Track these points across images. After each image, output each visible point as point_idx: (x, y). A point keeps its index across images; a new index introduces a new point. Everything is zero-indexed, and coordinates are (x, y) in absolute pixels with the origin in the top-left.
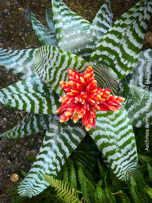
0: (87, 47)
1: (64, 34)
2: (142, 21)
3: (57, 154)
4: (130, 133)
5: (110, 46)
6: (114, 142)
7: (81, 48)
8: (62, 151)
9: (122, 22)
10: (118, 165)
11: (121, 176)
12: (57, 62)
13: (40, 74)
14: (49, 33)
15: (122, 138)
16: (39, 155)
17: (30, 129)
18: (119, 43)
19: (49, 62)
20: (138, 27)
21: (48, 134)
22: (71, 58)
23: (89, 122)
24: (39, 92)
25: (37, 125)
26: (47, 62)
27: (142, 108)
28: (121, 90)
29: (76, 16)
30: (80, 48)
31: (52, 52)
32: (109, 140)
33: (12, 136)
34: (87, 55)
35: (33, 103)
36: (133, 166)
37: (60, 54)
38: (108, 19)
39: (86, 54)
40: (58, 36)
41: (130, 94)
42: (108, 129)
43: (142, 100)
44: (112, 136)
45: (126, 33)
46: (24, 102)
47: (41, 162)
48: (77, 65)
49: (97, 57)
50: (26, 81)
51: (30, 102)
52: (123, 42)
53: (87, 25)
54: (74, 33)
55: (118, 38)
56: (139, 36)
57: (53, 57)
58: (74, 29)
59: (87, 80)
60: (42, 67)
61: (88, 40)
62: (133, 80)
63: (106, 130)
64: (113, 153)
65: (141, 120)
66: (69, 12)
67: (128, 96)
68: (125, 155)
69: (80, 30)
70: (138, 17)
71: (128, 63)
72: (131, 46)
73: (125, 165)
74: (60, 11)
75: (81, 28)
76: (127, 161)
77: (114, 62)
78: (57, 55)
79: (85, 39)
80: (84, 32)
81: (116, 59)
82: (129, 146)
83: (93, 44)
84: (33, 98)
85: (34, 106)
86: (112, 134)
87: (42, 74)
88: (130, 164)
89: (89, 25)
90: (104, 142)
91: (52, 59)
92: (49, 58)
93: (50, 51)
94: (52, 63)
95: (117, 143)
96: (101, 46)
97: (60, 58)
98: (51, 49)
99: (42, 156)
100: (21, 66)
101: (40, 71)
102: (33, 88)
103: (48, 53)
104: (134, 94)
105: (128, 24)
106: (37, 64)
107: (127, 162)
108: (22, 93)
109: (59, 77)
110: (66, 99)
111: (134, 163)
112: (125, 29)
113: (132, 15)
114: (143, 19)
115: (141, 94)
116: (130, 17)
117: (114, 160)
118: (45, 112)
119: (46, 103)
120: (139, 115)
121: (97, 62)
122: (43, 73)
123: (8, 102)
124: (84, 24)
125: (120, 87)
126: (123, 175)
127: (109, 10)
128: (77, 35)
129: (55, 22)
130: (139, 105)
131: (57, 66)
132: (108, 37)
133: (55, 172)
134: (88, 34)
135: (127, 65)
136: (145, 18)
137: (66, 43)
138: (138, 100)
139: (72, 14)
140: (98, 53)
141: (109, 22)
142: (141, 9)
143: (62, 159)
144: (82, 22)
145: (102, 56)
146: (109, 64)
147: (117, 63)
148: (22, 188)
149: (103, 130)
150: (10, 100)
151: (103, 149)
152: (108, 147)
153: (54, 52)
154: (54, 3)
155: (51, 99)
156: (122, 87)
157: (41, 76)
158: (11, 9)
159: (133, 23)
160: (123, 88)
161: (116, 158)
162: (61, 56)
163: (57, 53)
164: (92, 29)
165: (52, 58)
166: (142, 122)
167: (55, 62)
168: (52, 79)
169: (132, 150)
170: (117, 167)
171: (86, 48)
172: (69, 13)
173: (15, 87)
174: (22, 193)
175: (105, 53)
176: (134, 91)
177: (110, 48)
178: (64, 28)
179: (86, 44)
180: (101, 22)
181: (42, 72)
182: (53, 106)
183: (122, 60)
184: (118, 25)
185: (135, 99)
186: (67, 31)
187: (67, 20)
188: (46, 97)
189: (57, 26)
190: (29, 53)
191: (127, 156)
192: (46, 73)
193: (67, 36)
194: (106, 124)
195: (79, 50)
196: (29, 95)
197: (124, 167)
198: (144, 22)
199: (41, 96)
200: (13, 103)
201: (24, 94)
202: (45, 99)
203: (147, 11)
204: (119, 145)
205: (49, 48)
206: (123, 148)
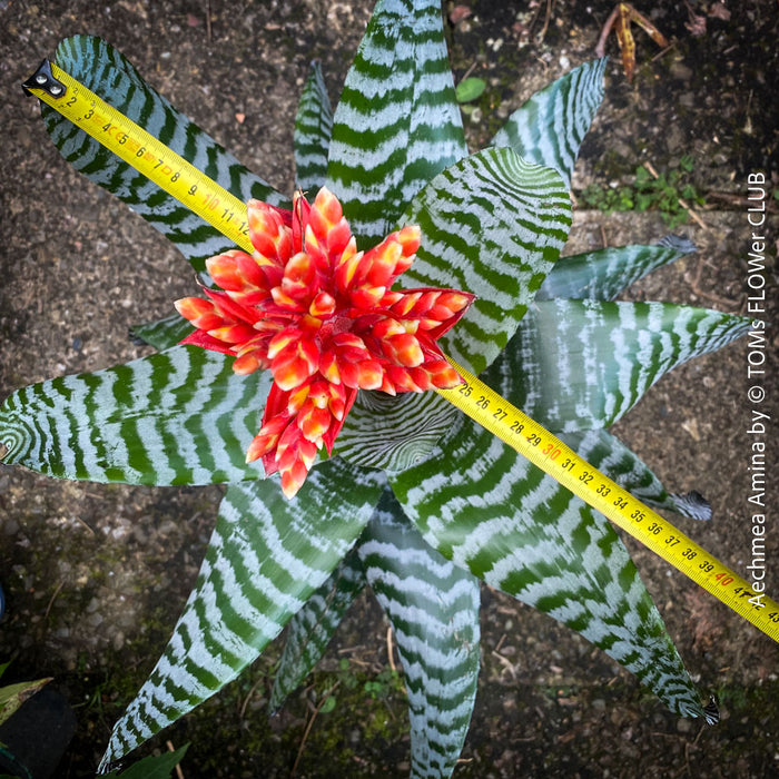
0: (531, 396)
1: (593, 325)
2: (583, 610)
4: (174, 471)
5: (518, 472)
6: (161, 407)
7: (531, 372)
9: (595, 534)
10: (68, 399)
11: (24, 400)
12: (498, 256)
13: (462, 169)
15: (164, 439)
18: (519, 505)
19: (503, 224)
20: (564, 588)
22: (500, 319)
24: (407, 180)
26: (505, 215)
27: (278, 536)
28: (361, 474)
29: (644, 381)
30: (534, 368)
31: (542, 240)
32: (173, 391)
35: (369, 141)
36: (35, 454)
37: (524, 277)
39: (508, 386)
40: (592, 306)
41: (341, 503)
42: (218, 396)
43: (309, 542)
44: (187, 406)
45: (553, 541)
46: (378, 104)
48: (472, 338)
50: (456, 143)
51: (374, 129)
52: (522, 522)
53: (609, 410)
54: (589, 362)
55: (541, 507)
56: (529, 586)
57: (520, 242)
58: (602, 365)
59: (394, 350)
60: (491, 187)
61: (556, 403)
62: (390, 523)
63: (218, 388)
64: (122, 393)
65: (241, 519)
66: (663, 362)
67: (334, 493)
68: (96, 433)
69: (596, 384)
70: (602, 599)
71: (444, 521)
73: (57, 427)
74: (675, 330)
75: (602, 389)
77: (457, 472)
78: (523, 262)
79: (562, 394)
80: (585, 396)
81: (466, 482)
82: (120, 455)
83: (539, 415)
84: (388, 149)
85: (354, 145)
86: (193, 407)
87: (465, 180)
88: (49, 444)
89: (608, 418)
90: (174, 371)
91: (513, 238)
92: (518, 225)
93: (548, 232)
94: (498, 236)
95: (154, 415)
97: (512, 271)
98: (553, 242)
101: (476, 173)
102: (423, 159)
103: (538, 222)
104: (334, 518)
105: (583, 555)
106: (506, 162)
107: (65, 435)
108: (414, 110)
109: (440, 257)
111: (42, 459)
112: (568, 540)
113: (616, 580)
114: (589, 615)
115: (329, 543)
116: (608, 570)
117: (92, 390)
119: (364, 200)
120: (256, 520)
122: (466, 186)
123: (386, 32)
124: (614, 401)
125: (372, 475)
126: (24, 411)
128: (583, 370)
129: (642, 310)
130: (292, 526)
131: (485, 256)
134: (577, 406)
135: (439, 515)
136: (592, 623)
137: (563, 326)
138: (311, 527)
139: (656, 373)
142: (632, 619)
143: (175, 226)
144: (620, 399)
145: (489, 435)
146: (455, 454)
147: (453, 483)
148: (92, 57)
149: (221, 380)
150: (390, 44)
151: (152, 363)
152: (149, 383)
153: (539, 249)
154: (705, 316)
155: (374, 225)
156: (371, 481)
157: (456, 173)
159: (582, 576)
160: (366, 484)
161: (97, 399)
162: (516, 279)
163: (531, 263)
164: (590, 423)
165: (517, 236)
167: (500, 248)
168: (440, 224)
169: (99, 464)
170: (62, 397)
171: (529, 392)
172: (660, 360)
173: (441, 92)
175: (496, 451)
176: (347, 519)
177: (508, 471)
178: (616, 330)
179: (542, 393)
180: (605, 462)
181: (474, 182)
183: (457, 503)
184: (587, 519)
185: (319, 517)
186: (601, 341)
187: (640, 350)
188: (384, 204)
189: (626, 309)
191: (89, 442)
192: (463, 199)
194: (240, 395)
195: (526, 366)
196: (402, 139)
197: (52, 421)
198: (577, 614)
199: (392, 186)
200: (377, 51)
201: (409, 116)
202: (376, 199)
203: (617, 639)
204: (140, 423)
205: (560, 230)
206: (122, 434)
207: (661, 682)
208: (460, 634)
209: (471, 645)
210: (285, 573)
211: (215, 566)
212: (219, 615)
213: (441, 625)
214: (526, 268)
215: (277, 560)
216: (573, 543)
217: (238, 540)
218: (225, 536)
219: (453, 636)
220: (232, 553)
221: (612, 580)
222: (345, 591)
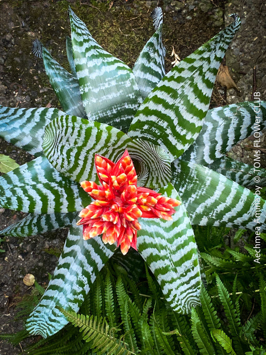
0: (127, 107)
1: (91, 88)
2: (208, 72)
3: (85, 268)
4: (190, 243)
5: (160, 108)
6: (167, 254)
7: (117, 109)
8: (92, 263)
9: (177, 75)
10: (172, 290)
11: (177, 306)
12: (79, 139)
13: (53, 161)
14: (71, 79)
15: (179, 250)
16: (58, 269)
17: (46, 225)
18: (173, 105)
19: (67, 141)
20: (201, 81)
21: (71, 237)
22: (101, 131)
23: (127, 240)
24: (54, 181)
25: (55, 218)
26: (64, 141)
27: (209, 199)
28: (177, 171)
29: (108, 58)
30: (115, 108)
31: (70, 125)
32: (160, 252)
33: (20, 233)
34: (127, 118)
35: (44, 199)
36: (195, 294)
37: (84, 126)
38: (159, 60)
39: (125, 117)
40: (83, 90)
41: (190, 176)
42: (158, 235)
43: (209, 186)
44: (164, 245)
45: (184, 89)
46: (31, 199)
47: (60, 280)
48: (111, 140)
49: (140, 124)
51: (40, 198)
52: (180, 102)
53: (124, 72)
54: (107, 86)
55: (172, 97)
56: (204, 94)
57: (73, 132)
58: (107, 80)
59: (122, 183)
60: (56, 149)
61: (127, 96)
62: (195, 153)
63: (154, 236)
64: (165, 270)
65: (206, 216)
66: (98, 52)
67: (187, 180)
68: (182, 276)
69: (115, 80)
70: (201, 67)
71: (187, 133)
72: (192, 109)
73: (183, 290)
74: (84, 51)
75: (117, 77)
76: (185, 284)
77: (166, 132)
78: (79, 129)
79: (123, 94)
80: (121, 84)
81: (169, 127)
82: (188, 264)
83: (134, 101)
84: (45, 191)
85: (48, 204)
86: (164, 243)
87: (56, 159)
88: (190, 291)
89: (128, 72)
90: (152, 254)
91: (72, 135)
92: (67, 135)
93: (67, 124)
94: (72, 141)
95: (170, 256)
96: (147, 108)
97: (83, 132)
98: (70, 120)
99: (63, 271)
100: (28, 135)
101: (53, 155)
102: (44, 176)
103: (65, 128)
104: (197, 177)
105: (186, 77)
106: (47, 146)
107: (186, 286)
108: (28, 184)
109: (84, 161)
110: (90, 212)
111: (196, 291)
112: (182, 84)
113: (192, 64)
114: (209, 69)
115: (207, 177)
116: (189, 68)
117: (166, 282)
118: (64, 210)
119: (66, 196)
120: (204, 209)
121: (140, 130)
122: (58, 158)
123: (6, 202)
124: (121, 70)
125: (176, 166)
126: (180, 305)
127: (159, 45)
128: (110, 88)
129: (79, 68)
130: (204, 194)
131: (80, 144)
132: (156, 96)
133: (81, 295)
134: (127, 86)
135: (185, 136)
136: (212, 67)
137: (94, 101)
138: (203, 186)
139: (104, 54)
140: (142, 118)
141: (159, 63)
142: (206, 55)
143: (91, 274)
144: (119, 68)
145: (147, 122)
146: (159, 134)
147: (171, 132)
149: (151, 235)
150: (9, 199)
151: (150, 263)
152: (159, 262)
153: (73, 124)
154: (74, 39)
155: (74, 190)
156: (178, 166)
157: (54, 163)
158: (17, 33)
159: (194, 76)
160: (180, 168)
161: (169, 279)
162: (86, 130)
163: (79, 126)
164: (132, 79)
166: (209, 219)
167: (76, 139)
168: (72, 165)
169: (193, 270)
170: (172, 292)
171: (125, 108)
172: (98, 54)
173: (17, 175)
174: (33, 331)
175: (153, 118)
176: (196, 172)
177: (160, 112)
178: (90, 77)
179: (124, 102)
180: (147, 65)
181: (56, 156)
182: (76, 200)
183: (178, 129)
184: (172, 78)
185: (198, 184)
186: (95, 83)
187: (96, 64)
188: (65, 187)
189: (80, 75)
190: (40, 115)
191: (186, 277)
192: (63, 158)
193: (96, 91)
194: (155, 226)
195: (115, 112)
196: (40, 186)
197: (182, 293)
198: (210, 73)
199: (58, 186)
200: (13, 203)
201: (31, 185)
202: (64, 191)
203: (216, 56)
204: (175, 260)
205: (66, 119)
206: (180, 265)
207: (228, 36)
208: (235, 113)
209: (238, 107)
210: (223, 192)
211: (227, 221)
212: (245, 214)
213: (232, 122)
214: (81, 128)
215: (218, 197)
216: (182, 82)
217: (214, 215)
218: (214, 220)
219: (236, 115)
220: (220, 216)
221: (192, 66)
222: (231, 165)
